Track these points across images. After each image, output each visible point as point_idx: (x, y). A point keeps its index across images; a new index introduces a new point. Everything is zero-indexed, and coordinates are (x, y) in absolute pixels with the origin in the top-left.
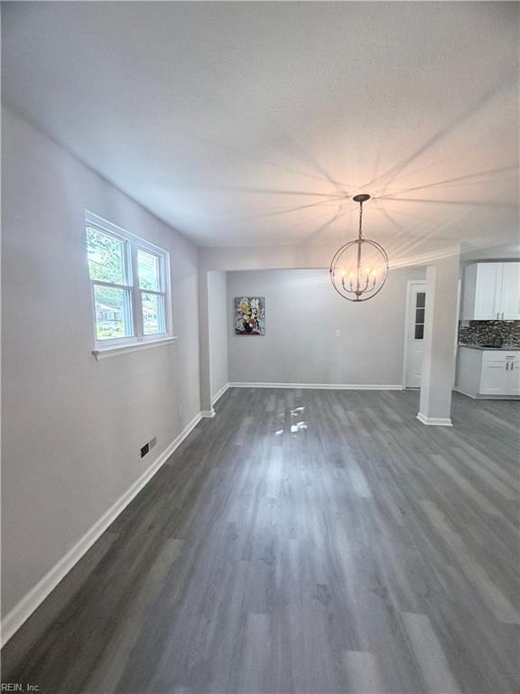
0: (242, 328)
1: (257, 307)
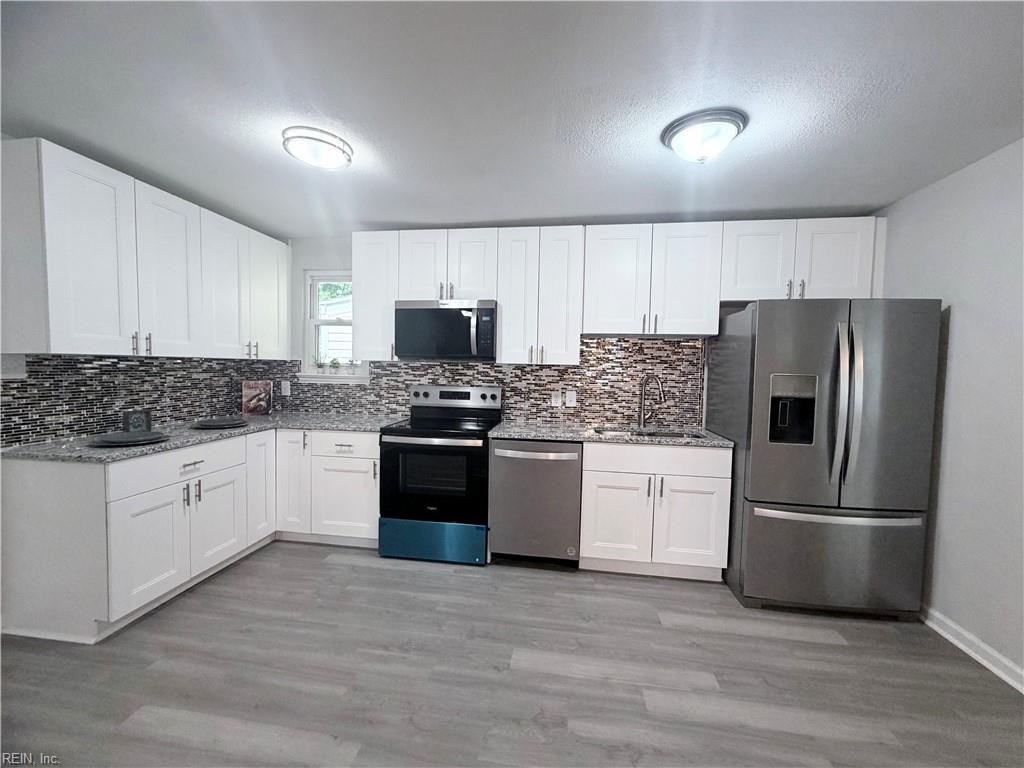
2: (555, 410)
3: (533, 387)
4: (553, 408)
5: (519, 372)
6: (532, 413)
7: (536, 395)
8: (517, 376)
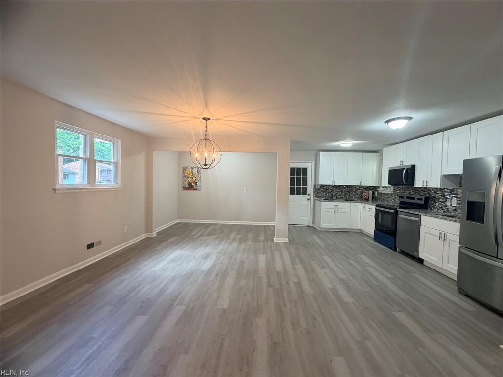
0: (187, 186)
1: (197, 173)
2: (448, 207)
3: (440, 197)
4: (447, 206)
5: (435, 190)
6: (440, 208)
7: (441, 200)
8: (435, 192)
